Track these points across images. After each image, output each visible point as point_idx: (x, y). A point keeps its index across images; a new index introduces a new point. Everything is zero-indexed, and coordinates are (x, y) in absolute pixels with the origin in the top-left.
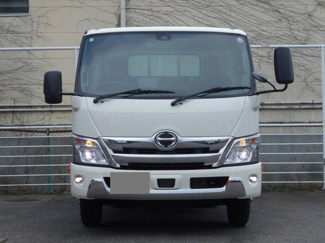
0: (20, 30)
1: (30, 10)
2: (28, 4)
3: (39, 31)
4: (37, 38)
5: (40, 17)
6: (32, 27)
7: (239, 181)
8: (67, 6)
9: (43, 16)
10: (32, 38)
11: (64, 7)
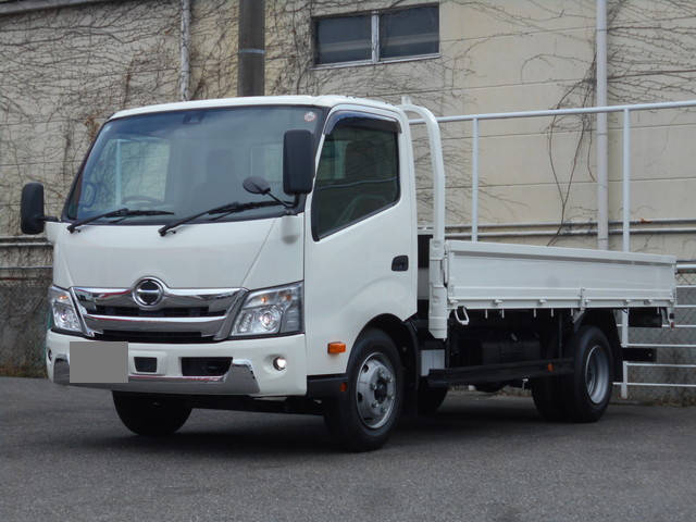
0: (423, 87)
1: (442, 46)
2: (438, 35)
3: (457, 84)
4: (452, 98)
5: (456, 59)
6: (444, 79)
7: (245, 366)
8: (503, 35)
9: (461, 57)
10: (443, 100)
11: (498, 35)
